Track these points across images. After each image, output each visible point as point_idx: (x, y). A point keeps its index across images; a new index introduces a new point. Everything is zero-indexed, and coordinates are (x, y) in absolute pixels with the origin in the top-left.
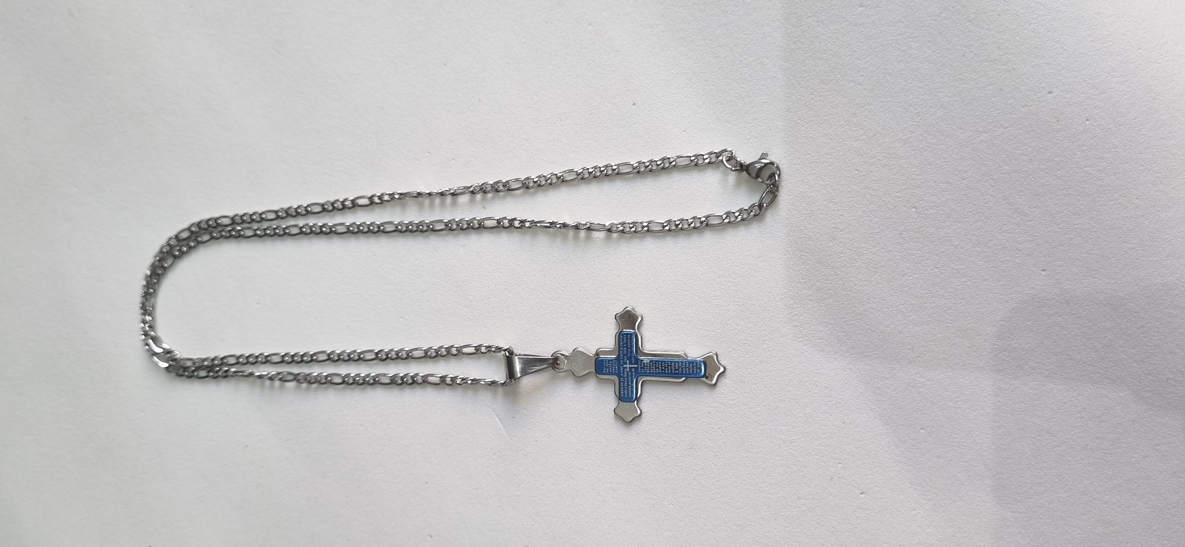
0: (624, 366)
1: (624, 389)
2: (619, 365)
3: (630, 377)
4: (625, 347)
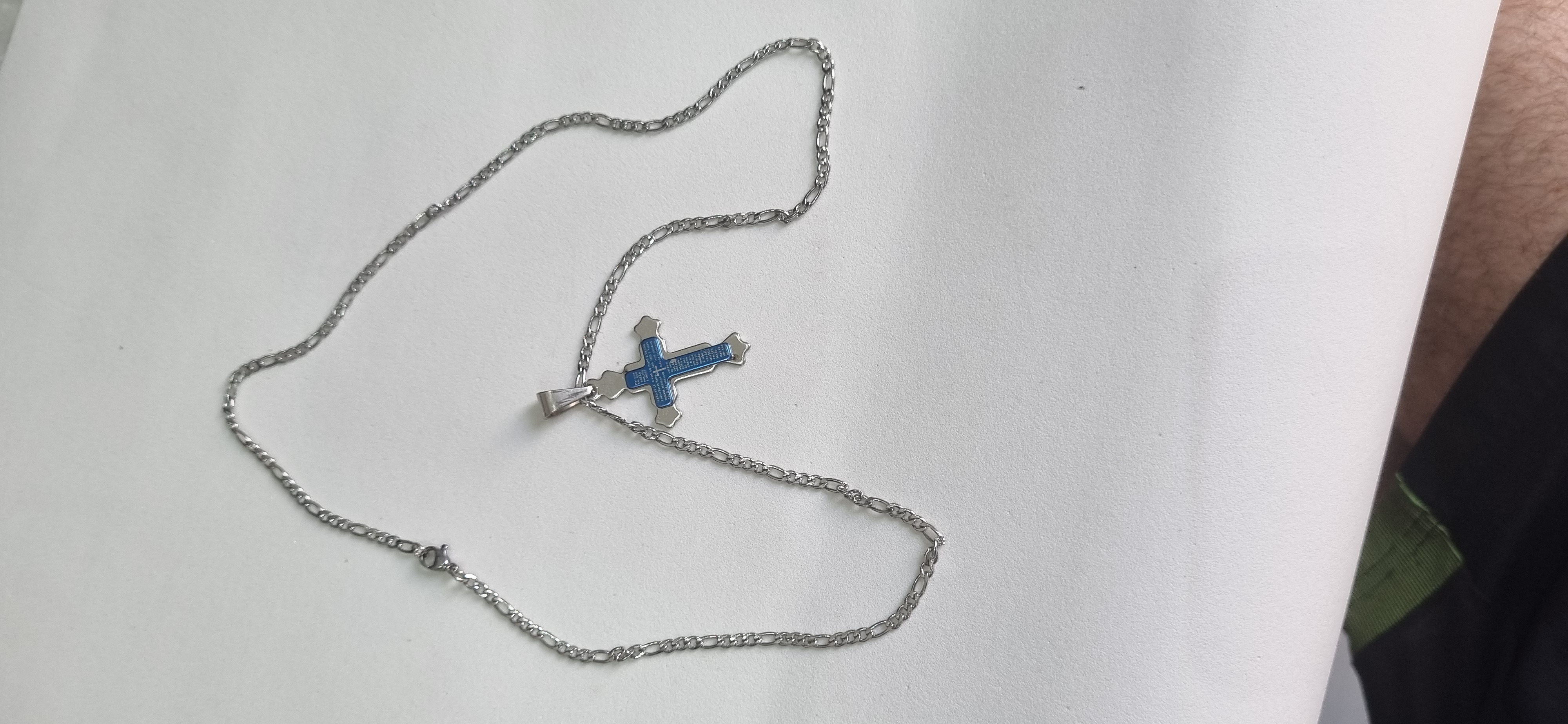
0: (654, 372)
1: (659, 395)
2: (649, 373)
3: (662, 382)
4: (650, 354)
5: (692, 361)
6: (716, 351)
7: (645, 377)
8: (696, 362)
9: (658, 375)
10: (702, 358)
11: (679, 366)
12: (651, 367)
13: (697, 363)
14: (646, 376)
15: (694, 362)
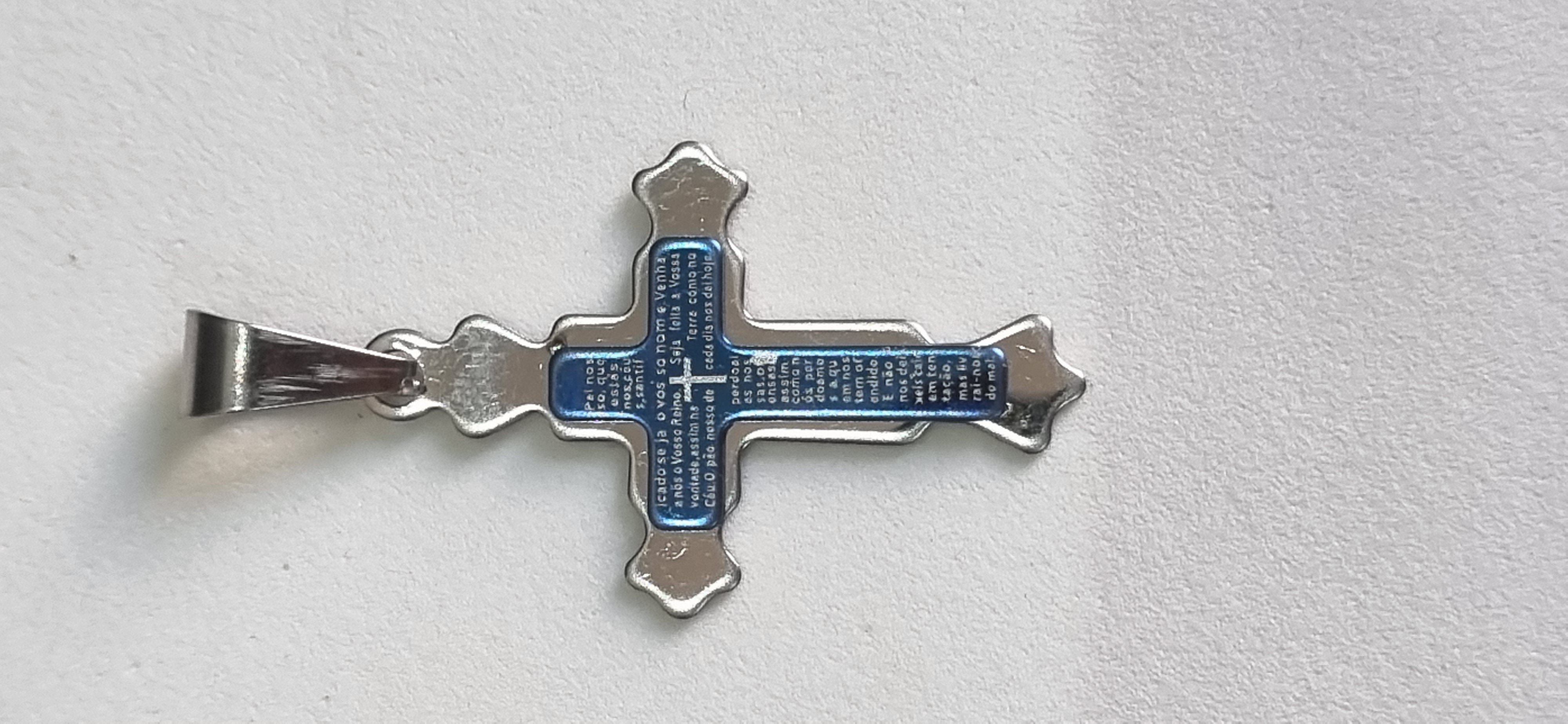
0: (674, 380)
1: (670, 477)
3: (694, 427)
4: (675, 302)
5: (841, 383)
6: (947, 368)
7: (633, 392)
8: (854, 390)
9: (688, 399)
10: (882, 381)
11: (779, 387)
12: (668, 355)
13: (860, 394)
14: (640, 387)
15: (846, 389)
